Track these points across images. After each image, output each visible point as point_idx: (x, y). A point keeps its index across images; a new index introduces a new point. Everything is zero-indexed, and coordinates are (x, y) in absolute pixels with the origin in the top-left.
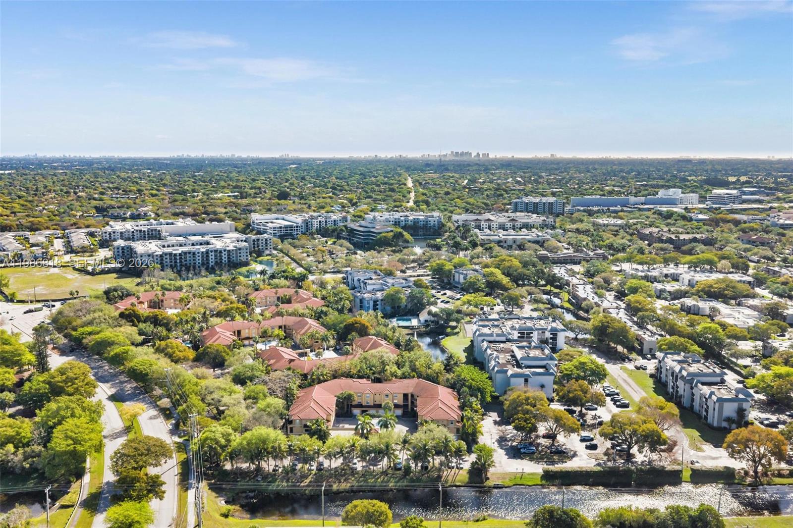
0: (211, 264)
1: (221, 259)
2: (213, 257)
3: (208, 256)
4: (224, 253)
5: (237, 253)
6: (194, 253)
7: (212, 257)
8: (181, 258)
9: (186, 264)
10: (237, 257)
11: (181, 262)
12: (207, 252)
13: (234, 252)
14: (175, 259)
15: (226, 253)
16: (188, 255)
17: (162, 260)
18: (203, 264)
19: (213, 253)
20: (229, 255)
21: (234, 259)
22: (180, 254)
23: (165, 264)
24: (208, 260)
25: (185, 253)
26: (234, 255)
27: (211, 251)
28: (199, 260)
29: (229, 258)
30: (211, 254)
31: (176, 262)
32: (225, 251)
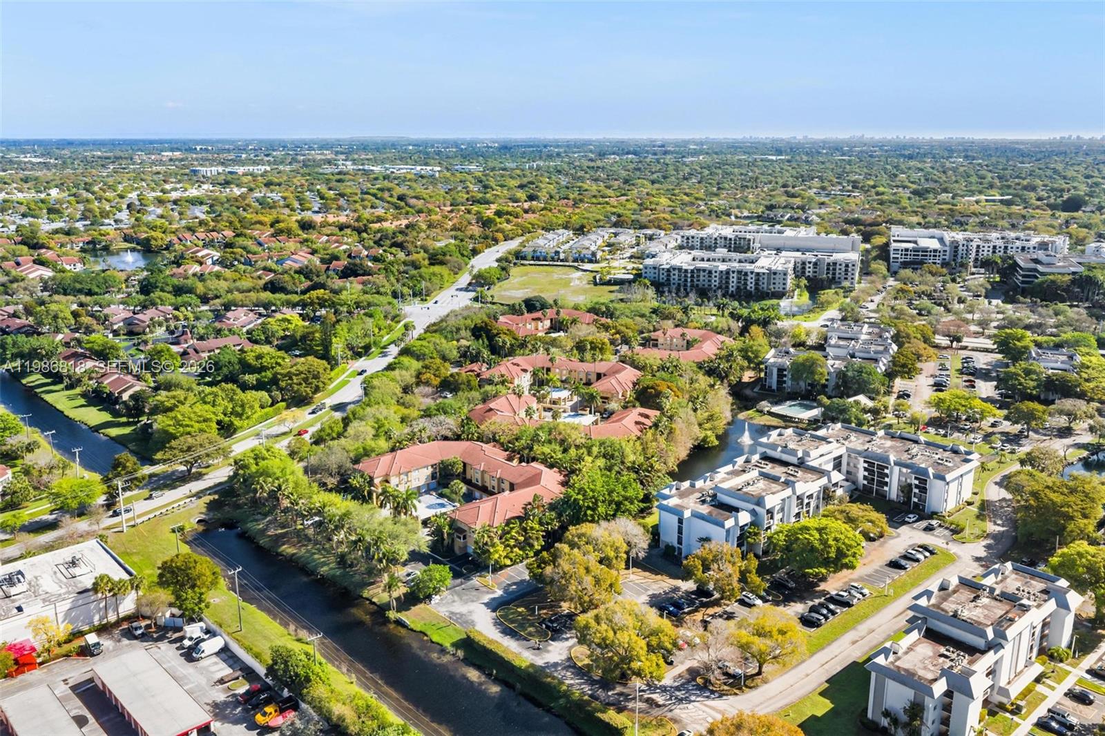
0: (731, 289)
1: (746, 284)
2: (735, 280)
3: (728, 278)
4: (750, 276)
5: (769, 279)
6: (710, 272)
7: (733, 280)
8: (692, 276)
9: (697, 285)
10: (769, 284)
11: (692, 281)
12: (728, 272)
13: (766, 277)
14: (686, 276)
15: (753, 276)
16: (702, 273)
17: (669, 275)
18: (720, 287)
19: (735, 275)
20: (757, 280)
21: (765, 286)
22: (692, 271)
23: (672, 281)
24: (727, 283)
25: (699, 270)
26: (765, 281)
27: (733, 272)
28: (715, 282)
29: (757, 284)
30: (732, 275)
31: (686, 281)
32: (752, 273)
